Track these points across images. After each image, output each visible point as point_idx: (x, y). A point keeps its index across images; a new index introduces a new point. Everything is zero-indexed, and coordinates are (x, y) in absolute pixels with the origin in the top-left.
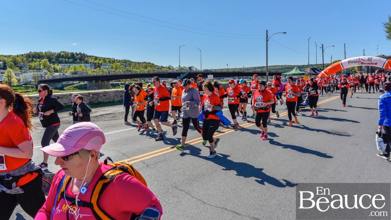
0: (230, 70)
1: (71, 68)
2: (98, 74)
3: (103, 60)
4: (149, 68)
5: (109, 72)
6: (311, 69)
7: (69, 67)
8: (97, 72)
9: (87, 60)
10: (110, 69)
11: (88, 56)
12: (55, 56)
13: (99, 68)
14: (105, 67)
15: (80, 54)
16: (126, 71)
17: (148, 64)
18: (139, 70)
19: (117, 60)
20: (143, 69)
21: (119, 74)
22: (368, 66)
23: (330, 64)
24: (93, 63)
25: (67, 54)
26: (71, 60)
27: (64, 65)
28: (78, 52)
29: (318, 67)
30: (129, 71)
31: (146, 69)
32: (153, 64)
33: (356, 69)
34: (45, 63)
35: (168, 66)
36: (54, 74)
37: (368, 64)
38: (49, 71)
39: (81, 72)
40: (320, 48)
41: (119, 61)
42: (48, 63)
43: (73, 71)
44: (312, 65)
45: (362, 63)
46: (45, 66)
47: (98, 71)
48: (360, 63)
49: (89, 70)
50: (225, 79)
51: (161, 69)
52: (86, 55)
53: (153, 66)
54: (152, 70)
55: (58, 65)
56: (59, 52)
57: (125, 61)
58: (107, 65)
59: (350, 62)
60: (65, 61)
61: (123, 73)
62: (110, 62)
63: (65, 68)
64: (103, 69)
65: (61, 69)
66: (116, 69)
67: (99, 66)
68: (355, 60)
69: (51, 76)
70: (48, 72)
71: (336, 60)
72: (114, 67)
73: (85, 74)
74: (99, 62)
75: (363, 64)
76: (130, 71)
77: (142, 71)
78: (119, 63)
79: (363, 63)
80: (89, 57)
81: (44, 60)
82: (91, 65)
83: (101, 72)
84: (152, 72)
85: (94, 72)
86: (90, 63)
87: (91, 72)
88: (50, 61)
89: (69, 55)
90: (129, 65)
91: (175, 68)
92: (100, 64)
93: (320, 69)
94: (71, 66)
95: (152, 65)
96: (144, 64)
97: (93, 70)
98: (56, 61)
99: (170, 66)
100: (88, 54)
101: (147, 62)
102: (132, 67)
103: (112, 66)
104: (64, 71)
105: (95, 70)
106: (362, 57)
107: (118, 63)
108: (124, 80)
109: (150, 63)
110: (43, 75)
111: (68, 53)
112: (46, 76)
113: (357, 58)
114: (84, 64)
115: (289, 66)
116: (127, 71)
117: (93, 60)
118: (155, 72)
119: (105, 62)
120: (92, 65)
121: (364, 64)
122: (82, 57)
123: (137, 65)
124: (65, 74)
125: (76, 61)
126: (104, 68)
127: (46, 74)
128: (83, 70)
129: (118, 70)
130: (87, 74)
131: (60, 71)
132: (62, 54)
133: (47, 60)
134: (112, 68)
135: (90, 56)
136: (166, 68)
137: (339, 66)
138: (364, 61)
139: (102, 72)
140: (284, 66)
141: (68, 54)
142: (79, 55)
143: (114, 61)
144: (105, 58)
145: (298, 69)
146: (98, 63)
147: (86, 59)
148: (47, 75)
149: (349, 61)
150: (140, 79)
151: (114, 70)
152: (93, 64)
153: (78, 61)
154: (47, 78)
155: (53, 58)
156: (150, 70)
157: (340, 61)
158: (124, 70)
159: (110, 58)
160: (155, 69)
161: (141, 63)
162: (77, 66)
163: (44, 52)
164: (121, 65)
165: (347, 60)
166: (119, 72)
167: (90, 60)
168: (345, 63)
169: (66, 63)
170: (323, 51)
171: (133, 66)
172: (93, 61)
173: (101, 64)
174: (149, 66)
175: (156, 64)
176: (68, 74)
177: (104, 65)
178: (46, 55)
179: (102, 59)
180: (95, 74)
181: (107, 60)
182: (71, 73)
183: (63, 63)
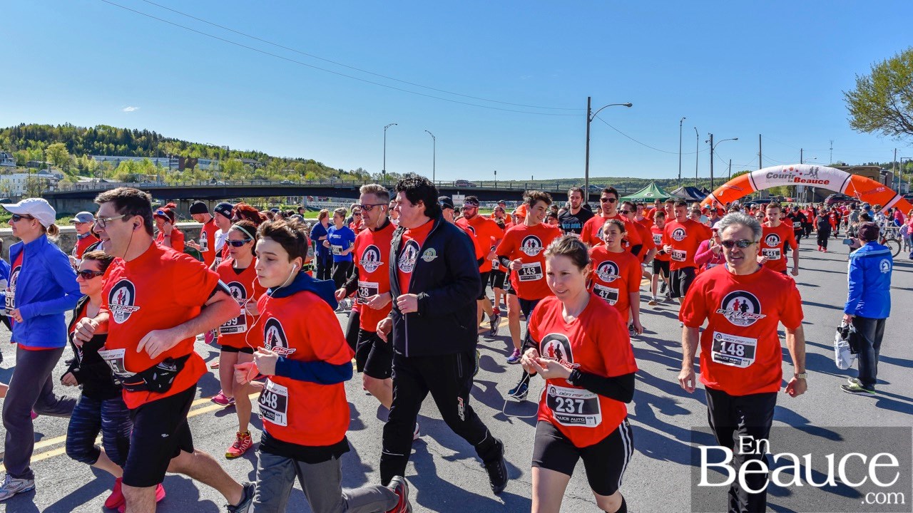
0: (501, 184)
1: (121, 166)
2: (188, 184)
3: (201, 149)
4: (310, 174)
5: (214, 179)
6: (685, 188)
7: (118, 164)
8: (186, 179)
9: (161, 149)
10: (218, 173)
11: (164, 141)
12: (83, 137)
13: (190, 170)
14: (204, 166)
15: (146, 133)
16: (257, 178)
17: (307, 163)
18: (286, 176)
19: (234, 152)
20: (295, 176)
21: (238, 184)
22: (809, 187)
23: (727, 179)
24: (177, 157)
25: (113, 132)
26: (123, 147)
27: (105, 160)
28: (140, 130)
29: (700, 186)
30: (263, 179)
31: (304, 174)
32: (320, 165)
33: (784, 192)
34: (58, 153)
35: (355, 169)
36: (79, 179)
37: (810, 181)
38: (68, 172)
39: (145, 176)
40: (706, 142)
41: (240, 155)
42: (65, 152)
43: (126, 173)
44: (686, 181)
45: (797, 180)
46: (57, 160)
47: (187, 177)
48: (793, 180)
49: (166, 173)
50: (488, 205)
51: (339, 177)
52: (160, 136)
53: (320, 169)
54: (316, 178)
55: (89, 158)
56: (94, 128)
57: (254, 156)
58: (210, 163)
59: (770, 175)
60: (108, 149)
61: (247, 184)
62: (217, 155)
63: (108, 165)
64: (200, 172)
65: (98, 168)
66: (232, 172)
67: (189, 164)
68: (783, 173)
69: (72, 184)
70: (65, 174)
71: (741, 170)
72: (226, 167)
73: (156, 183)
74: (190, 155)
75: (799, 181)
76: (265, 179)
77: (294, 179)
78: (240, 160)
79: (799, 179)
80: (166, 143)
81: (55, 145)
82: (170, 161)
83: (194, 180)
84: (318, 183)
85: (178, 177)
86: (168, 156)
87: (170, 177)
88: (70, 147)
89: (119, 136)
90: (264, 165)
91: (371, 176)
92: (193, 159)
93: (705, 190)
94: (122, 162)
95: (318, 167)
96: (300, 164)
97: (175, 173)
98: (84, 148)
99: (360, 169)
100: (165, 136)
101: (307, 158)
102: (271, 169)
103: (222, 166)
104: (103, 173)
105: (181, 174)
106: (796, 166)
107: (236, 160)
108: (250, 199)
109: (313, 162)
110: (52, 182)
111: (116, 129)
112: (60, 184)
113: (787, 167)
114: (155, 159)
115: (634, 179)
116: (259, 178)
117: (175, 149)
118: (325, 183)
119: (206, 155)
120: (174, 161)
121: (802, 181)
122: (149, 140)
123: (283, 166)
124: (107, 181)
125: (135, 150)
126: (203, 170)
127: (59, 178)
128: (152, 173)
129: (235, 176)
130: (161, 181)
131: (95, 172)
132: (101, 131)
133: (64, 144)
134: (222, 171)
135: (169, 140)
136: (351, 174)
137: (745, 183)
138: (801, 174)
139: (197, 178)
140: (624, 179)
141: (116, 133)
142: (143, 137)
143: (227, 154)
144: (206, 146)
145: (656, 188)
146: (189, 157)
147: (160, 146)
148: (61, 181)
149: (769, 173)
150: (288, 199)
151: (225, 174)
152: (175, 159)
153: (140, 149)
154: (61, 189)
155: (78, 140)
156: (313, 178)
157: (748, 172)
158: (250, 175)
159: (218, 148)
160: (324, 177)
161: (291, 161)
162: (138, 163)
163: (56, 126)
164: (245, 163)
165: (765, 171)
166: (239, 179)
167: (169, 150)
168: (759, 177)
169: (110, 153)
170: (712, 149)
171: (271, 167)
172: (175, 151)
173: (196, 159)
174: (311, 170)
175: (327, 164)
176: (113, 181)
177: (202, 162)
178: (61, 133)
179: (198, 148)
180: (181, 183)
181: (211, 152)
182: (120, 178)
183: (102, 154)
